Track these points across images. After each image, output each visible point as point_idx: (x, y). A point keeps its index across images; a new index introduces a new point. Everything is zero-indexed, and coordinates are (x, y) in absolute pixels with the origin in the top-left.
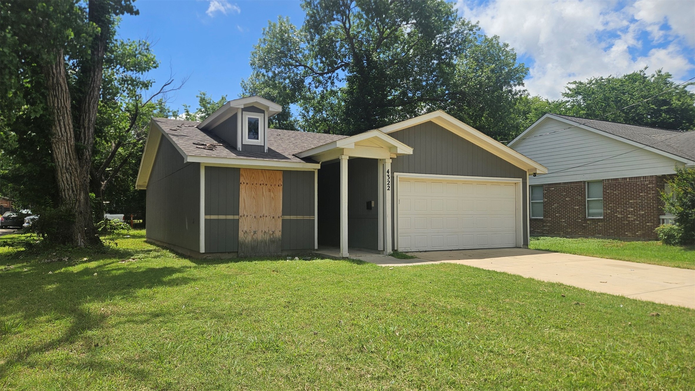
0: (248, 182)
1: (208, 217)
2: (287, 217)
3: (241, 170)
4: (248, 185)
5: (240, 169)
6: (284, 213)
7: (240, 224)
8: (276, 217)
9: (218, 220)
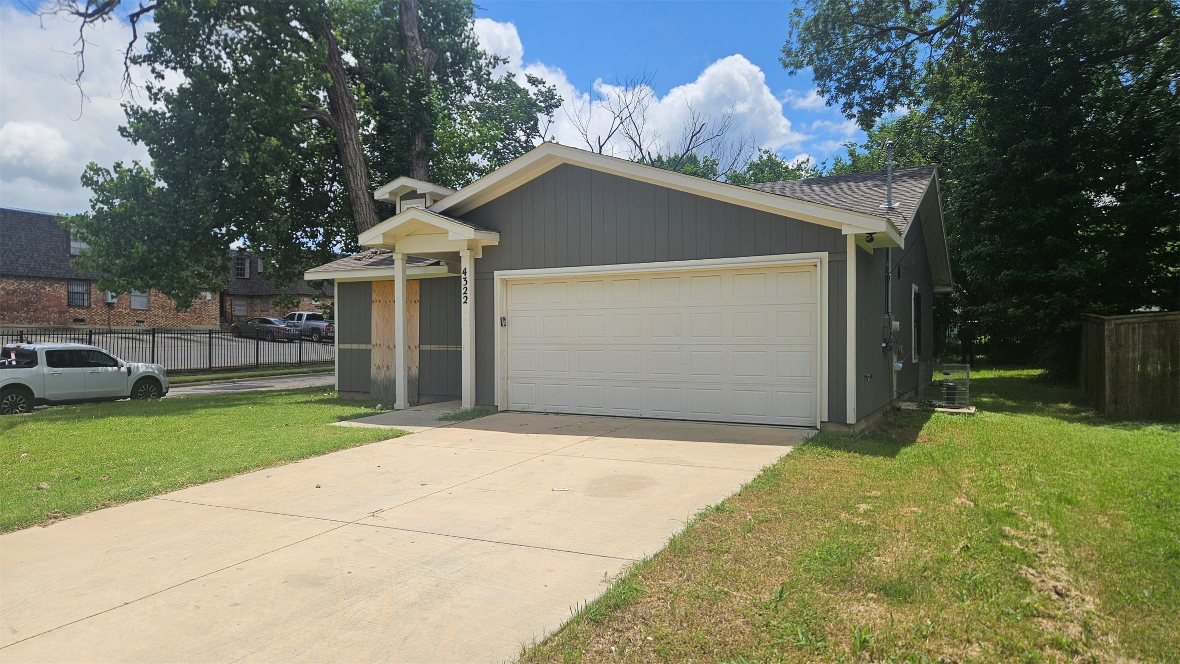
0: (380, 299)
1: (342, 346)
2: (426, 347)
3: (374, 286)
4: (380, 304)
5: (371, 282)
6: (422, 342)
7: (372, 355)
8: (413, 347)
9: (352, 350)
